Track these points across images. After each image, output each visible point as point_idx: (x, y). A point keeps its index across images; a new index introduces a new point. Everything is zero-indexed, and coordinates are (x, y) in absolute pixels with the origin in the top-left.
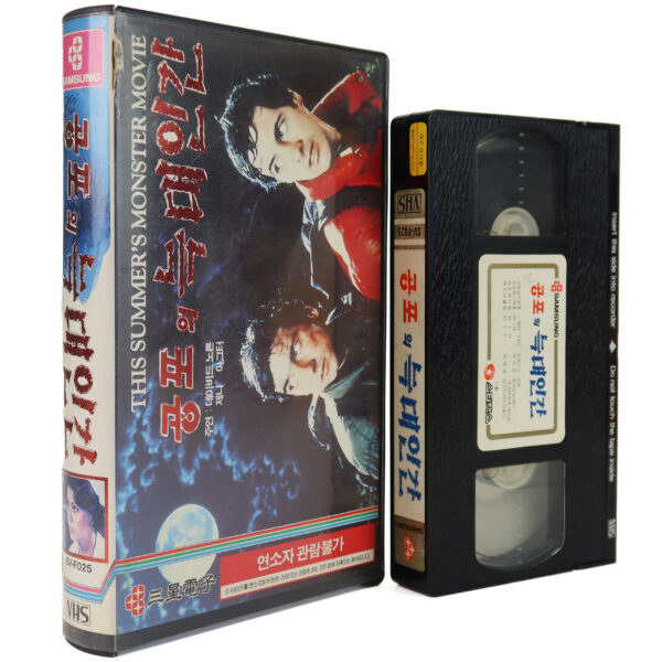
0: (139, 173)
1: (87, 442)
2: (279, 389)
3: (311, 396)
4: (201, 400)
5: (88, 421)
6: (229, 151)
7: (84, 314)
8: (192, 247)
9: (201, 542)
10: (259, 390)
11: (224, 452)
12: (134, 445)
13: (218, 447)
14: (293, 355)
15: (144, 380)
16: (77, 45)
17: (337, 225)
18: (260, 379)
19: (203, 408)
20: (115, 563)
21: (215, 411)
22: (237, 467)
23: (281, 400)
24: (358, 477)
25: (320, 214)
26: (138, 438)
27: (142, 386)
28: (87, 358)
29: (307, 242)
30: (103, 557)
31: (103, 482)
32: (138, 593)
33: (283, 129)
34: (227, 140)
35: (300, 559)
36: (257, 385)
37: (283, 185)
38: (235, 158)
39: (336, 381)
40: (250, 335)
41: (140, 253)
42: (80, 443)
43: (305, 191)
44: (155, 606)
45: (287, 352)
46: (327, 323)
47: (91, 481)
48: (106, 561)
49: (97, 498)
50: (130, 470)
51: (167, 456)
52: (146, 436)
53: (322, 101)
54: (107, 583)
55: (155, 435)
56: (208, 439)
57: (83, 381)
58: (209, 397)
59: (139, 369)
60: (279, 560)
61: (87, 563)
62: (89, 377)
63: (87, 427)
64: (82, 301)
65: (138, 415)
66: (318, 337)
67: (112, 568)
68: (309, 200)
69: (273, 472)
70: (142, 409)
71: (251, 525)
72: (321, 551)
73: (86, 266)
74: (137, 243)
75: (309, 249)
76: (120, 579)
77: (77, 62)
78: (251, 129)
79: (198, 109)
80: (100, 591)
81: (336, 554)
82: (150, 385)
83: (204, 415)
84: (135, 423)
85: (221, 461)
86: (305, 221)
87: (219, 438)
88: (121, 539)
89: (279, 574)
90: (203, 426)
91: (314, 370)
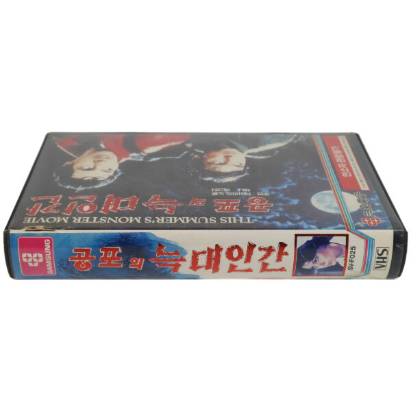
0: (107, 220)
1: (273, 250)
2: (242, 169)
3: (246, 158)
4: (247, 197)
5: (260, 249)
6: (97, 187)
7: (194, 252)
8: (153, 200)
9: (334, 197)
10: (242, 176)
11: (279, 188)
12: (274, 222)
13: (276, 191)
14: (221, 164)
15: (234, 218)
16: (27, 258)
17: (145, 148)
18: (235, 176)
19: (252, 196)
20: (348, 230)
21: (254, 192)
22: (288, 183)
23: (248, 168)
24: (295, 141)
25: (138, 154)
26: (270, 220)
27: (237, 218)
28: (221, 249)
29: (154, 159)
30: (345, 238)
31: (298, 237)
32: (367, 220)
33: (86, 168)
34: (91, 188)
35: (345, 161)
36: (238, 177)
37: (119, 168)
38: (101, 185)
39: (238, 149)
40: (209, 179)
41: (156, 220)
42: (274, 255)
43: (124, 160)
44: (374, 214)
45: (219, 166)
46: (202, 152)
47: (298, 247)
48: (347, 236)
49: (308, 242)
50: (290, 224)
51: (281, 209)
52: (268, 217)
53: (72, 154)
54: (361, 236)
55: (268, 214)
56: (270, 194)
57: (235, 253)
58: (245, 194)
59: (228, 220)
60: (345, 169)
61: (349, 250)
62: (233, 248)
63: (264, 249)
64: (186, 253)
65: (256, 220)
66: (210, 155)
67: (351, 232)
68: (129, 158)
69: (291, 171)
70: (251, 219)
71: (324, 179)
72: (339, 154)
73: (164, 250)
74: (150, 221)
75: (158, 159)
76: (358, 228)
77: (38, 258)
78: (85, 179)
79: (71, 198)
80: (367, 241)
81: (341, 148)
82: (237, 215)
83: (257, 196)
84: (261, 222)
85: (284, 189)
86: (141, 160)
87: (270, 191)
88: (333, 227)
89: (354, 169)
90: (264, 196)
91: (231, 156)
